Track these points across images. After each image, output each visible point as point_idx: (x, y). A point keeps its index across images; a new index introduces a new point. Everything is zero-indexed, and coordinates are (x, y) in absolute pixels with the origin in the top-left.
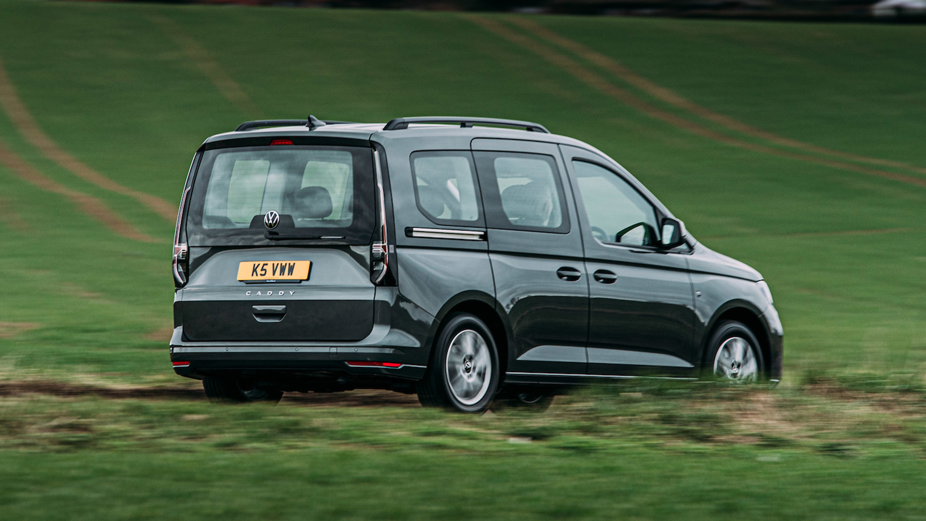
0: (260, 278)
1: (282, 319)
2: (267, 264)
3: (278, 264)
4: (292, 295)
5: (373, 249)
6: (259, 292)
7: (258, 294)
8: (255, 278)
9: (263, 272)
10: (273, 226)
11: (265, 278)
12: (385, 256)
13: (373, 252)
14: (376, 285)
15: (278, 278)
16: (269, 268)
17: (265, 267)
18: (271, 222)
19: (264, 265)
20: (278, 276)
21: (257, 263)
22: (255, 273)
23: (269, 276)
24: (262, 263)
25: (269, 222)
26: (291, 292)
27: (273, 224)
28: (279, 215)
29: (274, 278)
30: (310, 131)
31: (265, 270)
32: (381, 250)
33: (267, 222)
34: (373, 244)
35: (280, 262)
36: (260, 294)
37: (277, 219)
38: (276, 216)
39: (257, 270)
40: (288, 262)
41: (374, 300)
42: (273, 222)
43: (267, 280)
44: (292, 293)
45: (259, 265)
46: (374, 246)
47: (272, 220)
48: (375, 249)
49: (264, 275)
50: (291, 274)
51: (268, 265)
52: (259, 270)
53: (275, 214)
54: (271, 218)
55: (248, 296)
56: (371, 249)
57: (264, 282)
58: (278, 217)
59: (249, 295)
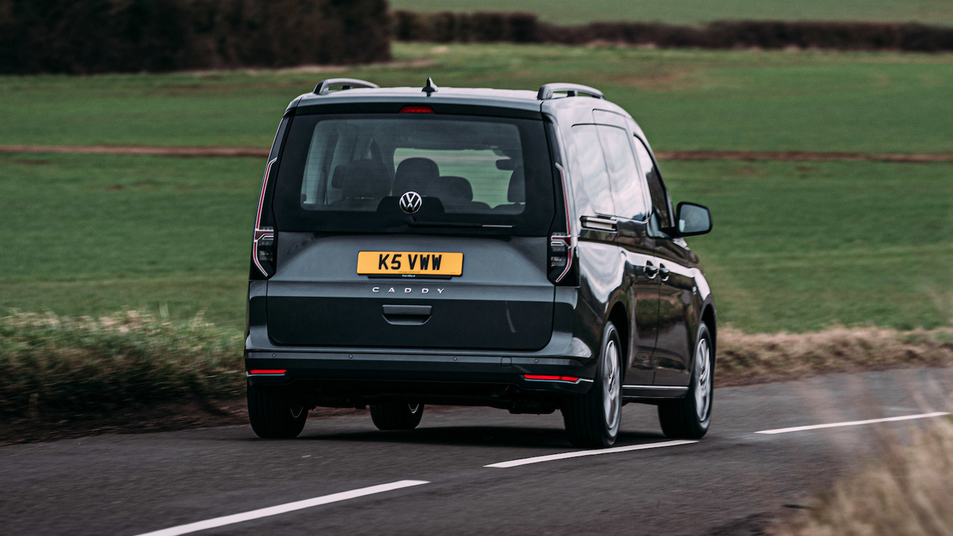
0: (390, 271)
1: (425, 323)
2: (400, 256)
3: (416, 256)
4: (441, 294)
5: (552, 241)
6: (392, 288)
7: (390, 291)
8: (383, 271)
9: (396, 265)
10: (413, 210)
11: (399, 272)
12: (569, 251)
13: (552, 245)
14: (556, 284)
15: (419, 272)
16: (404, 259)
17: (397, 259)
18: (410, 204)
19: (396, 256)
20: (417, 269)
21: (384, 254)
22: (383, 266)
23: (405, 269)
24: (392, 254)
25: (408, 206)
26: (439, 290)
27: (413, 209)
28: (422, 198)
29: (413, 272)
30: (428, 98)
31: (399, 263)
32: (562, 243)
33: (405, 205)
34: (551, 236)
35: (419, 254)
36: (393, 291)
37: (419, 202)
38: (418, 198)
39: (387, 261)
40: (431, 254)
41: (554, 302)
42: (413, 205)
43: (402, 274)
44: (440, 292)
45: (388, 256)
46: (554, 238)
47: (412, 202)
48: (553, 242)
49: (398, 268)
50: (438, 269)
51: (402, 256)
52: (389, 262)
53: (416, 196)
54: (410, 201)
55: (374, 292)
56: (549, 241)
57: (399, 276)
58: (420, 199)
59: (378, 291)
